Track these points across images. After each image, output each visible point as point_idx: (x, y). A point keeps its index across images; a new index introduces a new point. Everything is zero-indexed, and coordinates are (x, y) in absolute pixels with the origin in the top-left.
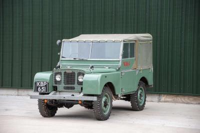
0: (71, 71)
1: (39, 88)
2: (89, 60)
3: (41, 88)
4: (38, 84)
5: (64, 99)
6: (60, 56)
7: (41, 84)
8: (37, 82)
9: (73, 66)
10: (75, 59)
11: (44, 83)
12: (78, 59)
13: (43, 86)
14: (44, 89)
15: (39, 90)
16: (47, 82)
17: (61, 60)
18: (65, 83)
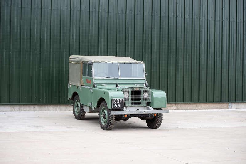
0: (138, 89)
1: (115, 105)
2: (119, 78)
3: (117, 105)
4: (114, 101)
5: (144, 113)
6: (93, 76)
7: (117, 101)
8: (113, 99)
9: (107, 84)
10: (107, 78)
11: (120, 100)
12: (110, 78)
13: (119, 103)
14: (120, 105)
15: (116, 106)
16: (122, 99)
17: (94, 79)
18: (132, 100)
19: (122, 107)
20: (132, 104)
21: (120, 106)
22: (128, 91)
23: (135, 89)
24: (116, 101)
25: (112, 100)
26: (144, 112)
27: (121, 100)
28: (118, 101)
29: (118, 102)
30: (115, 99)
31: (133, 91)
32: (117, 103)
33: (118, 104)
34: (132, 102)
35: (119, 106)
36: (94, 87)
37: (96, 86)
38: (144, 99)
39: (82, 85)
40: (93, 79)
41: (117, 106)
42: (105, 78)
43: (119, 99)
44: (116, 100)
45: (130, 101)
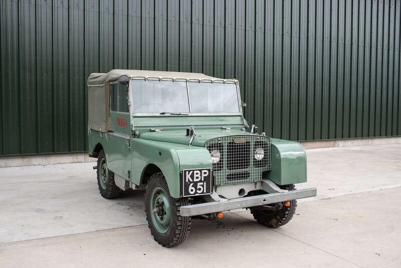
0: (243, 141)
1: (191, 188)
2: (189, 115)
3: (195, 185)
4: (188, 176)
5: (265, 203)
6: (131, 110)
7: (195, 176)
8: (185, 171)
9: (164, 128)
10: (163, 113)
11: (203, 171)
12: (169, 115)
13: (201, 181)
14: (203, 186)
15: (192, 190)
16: (209, 170)
17: (135, 117)
18: (230, 167)
19: (208, 191)
20: (230, 177)
21: (202, 189)
22: (219, 147)
23: (237, 141)
24: (192, 176)
25: (181, 175)
26: (265, 200)
27: (205, 173)
28: (199, 175)
29: (197, 178)
30: (189, 171)
31: (232, 146)
32: (195, 180)
33: (199, 184)
34: (228, 172)
35: (200, 189)
36: (134, 135)
37: (137, 133)
38: (258, 163)
39: (109, 131)
40: (131, 118)
41: (196, 189)
42: (158, 115)
43: (201, 171)
44: (193, 173)
45: (226, 171)
